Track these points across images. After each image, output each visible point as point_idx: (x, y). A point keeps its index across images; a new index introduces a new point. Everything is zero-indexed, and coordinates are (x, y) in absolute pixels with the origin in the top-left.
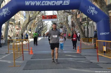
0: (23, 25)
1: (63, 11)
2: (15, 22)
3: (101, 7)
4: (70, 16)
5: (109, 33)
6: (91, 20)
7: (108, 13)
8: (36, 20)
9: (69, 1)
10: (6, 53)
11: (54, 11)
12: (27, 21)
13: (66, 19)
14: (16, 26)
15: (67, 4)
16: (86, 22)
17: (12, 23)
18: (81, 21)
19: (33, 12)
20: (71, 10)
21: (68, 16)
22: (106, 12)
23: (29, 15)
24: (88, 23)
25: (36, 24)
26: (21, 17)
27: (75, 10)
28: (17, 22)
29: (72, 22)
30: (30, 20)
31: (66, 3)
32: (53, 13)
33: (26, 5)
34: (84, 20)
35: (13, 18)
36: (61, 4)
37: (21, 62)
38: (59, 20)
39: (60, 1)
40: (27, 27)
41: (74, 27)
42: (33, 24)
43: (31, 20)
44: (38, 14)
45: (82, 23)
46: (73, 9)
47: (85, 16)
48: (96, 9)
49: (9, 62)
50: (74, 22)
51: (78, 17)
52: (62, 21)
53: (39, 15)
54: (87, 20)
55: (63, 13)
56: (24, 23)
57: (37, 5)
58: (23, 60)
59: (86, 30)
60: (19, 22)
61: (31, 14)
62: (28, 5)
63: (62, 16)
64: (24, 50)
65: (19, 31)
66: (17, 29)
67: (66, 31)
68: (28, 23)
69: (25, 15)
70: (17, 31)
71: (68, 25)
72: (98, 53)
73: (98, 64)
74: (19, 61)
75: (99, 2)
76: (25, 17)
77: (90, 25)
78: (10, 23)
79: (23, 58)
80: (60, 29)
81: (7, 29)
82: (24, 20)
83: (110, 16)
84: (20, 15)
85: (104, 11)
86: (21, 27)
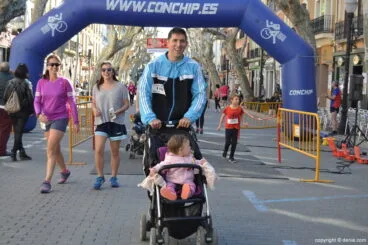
0: (101, 58)
1: (202, 29)
2: (80, 50)
3: (297, 24)
4: (219, 41)
5: (311, 91)
7: (314, 41)
8: (133, 49)
9: (217, 5)
12: (110, 50)
13: (207, 50)
14: (81, 61)
15: (211, 13)
16: (257, 59)
17: (72, 52)
18: (245, 56)
19: (126, 27)
20: (221, 28)
21: (214, 44)
22: (307, 38)
23: (116, 35)
24: (262, 63)
25: (133, 57)
26: (95, 38)
27: (230, 29)
28: (85, 52)
29: (224, 58)
30: (118, 46)
31: (209, 10)
34: (253, 54)
35: (74, 39)
36: (195, 12)
39: (194, 5)
41: (228, 71)
42: (124, 58)
43: (121, 48)
44: (139, 32)
45: (248, 62)
46: (226, 25)
47: (255, 46)
48: (284, 29)
50: (227, 57)
51: (239, 46)
52: (199, 54)
53: (141, 37)
54: (260, 53)
55: (202, 33)
56: (103, 55)
57: (135, 10)
59: (257, 79)
60: (90, 51)
61: (121, 32)
62: (113, 9)
63: (198, 42)
65: (87, 73)
66: (83, 69)
68: (112, 55)
69: (105, 34)
70: (83, 73)
71: (213, 65)
72: (280, 141)
73: (278, 170)
75: (291, 12)
76: (105, 39)
77: (267, 68)
78: (66, 53)
79: (92, 144)
82: (102, 46)
83: (318, 46)
84: (92, 31)
85: (302, 35)
86: (95, 64)
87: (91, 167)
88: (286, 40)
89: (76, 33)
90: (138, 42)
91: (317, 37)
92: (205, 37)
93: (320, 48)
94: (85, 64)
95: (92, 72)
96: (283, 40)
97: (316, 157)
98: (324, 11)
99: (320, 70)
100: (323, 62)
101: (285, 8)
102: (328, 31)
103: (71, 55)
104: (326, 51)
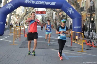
0: (22, 16)
1: (50, 9)
2: (16, 14)
3: (77, 9)
5: (80, 27)
6: (69, 17)
7: (81, 13)
10: (8, 35)
11: (44, 9)
13: (51, 15)
14: (16, 17)
16: (65, 18)
17: (14, 14)
18: (62, 17)
19: (29, 8)
20: (55, 9)
21: (53, 13)
22: (79, 12)
23: (26, 10)
27: (58, 9)
29: (56, 17)
30: (27, 13)
34: (64, 16)
35: (15, 11)
37: (18, 42)
40: (24, 18)
41: (57, 21)
42: (28, 16)
44: (33, 9)
45: (62, 19)
46: (57, 8)
47: (65, 14)
48: (73, 10)
49: (10, 41)
50: (57, 17)
51: (60, 14)
52: (49, 16)
53: (33, 11)
54: (66, 16)
56: (22, 15)
58: (20, 41)
60: (19, 14)
61: (28, 9)
63: (49, 12)
64: (21, 34)
68: (25, 15)
69: (23, 9)
70: (17, 20)
71: (53, 19)
72: (72, 40)
73: (71, 48)
74: (17, 41)
75: (75, 5)
76: (23, 11)
78: (12, 14)
81: (10, 18)
82: (22, 13)
83: (82, 15)
84: (20, 9)
85: (78, 11)
86: (20, 18)
87: (20, 46)
88: (74, 13)
89: (16, 9)
91: (82, 12)
92: (51, 11)
94: (17, 18)
95: (19, 20)
97: (82, 45)
98: (84, 5)
99: (82, 21)
100: (83, 19)
101: (73, 4)
102: (85, 11)
103: (14, 15)
104: (84, 16)
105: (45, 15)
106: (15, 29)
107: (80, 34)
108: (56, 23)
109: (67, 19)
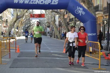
0: (11, 23)
1: (51, 10)
2: (3, 20)
3: (88, 8)
4: (58, 15)
5: (95, 34)
6: (79, 21)
7: (96, 15)
8: (24, 19)
11: (42, 10)
12: (15, 19)
13: (53, 19)
15: (55, 4)
16: (73, 22)
18: (68, 21)
19: (21, 10)
20: (59, 10)
21: (56, 16)
22: (93, 13)
23: (17, 13)
25: (24, 22)
26: (9, 14)
27: (62, 10)
28: (5, 20)
29: (60, 22)
30: (18, 18)
31: (55, 3)
32: (41, 12)
33: (15, 2)
34: (71, 20)
35: (1, 15)
36: (49, 3)
37: (7, 60)
38: (46, 19)
40: (15, 25)
41: (62, 27)
42: (20, 22)
43: (20, 18)
44: (26, 12)
45: (69, 23)
46: (60, 9)
47: (72, 16)
48: (84, 10)
50: (61, 22)
51: (66, 17)
52: (50, 21)
53: (27, 14)
54: (74, 20)
55: (51, 12)
56: (12, 21)
57: (25, 3)
58: (10, 58)
60: (7, 19)
61: (19, 12)
62: (17, 2)
63: (49, 16)
64: (11, 48)
65: (6, 28)
66: (4, 27)
67: (53, 30)
68: (15, 21)
69: (12, 13)
70: (4, 29)
71: (56, 25)
75: (86, 3)
76: (13, 15)
77: (77, 26)
79: (9, 56)
80: (48, 28)
82: (12, 18)
83: (97, 17)
84: (7, 12)
85: (91, 12)
86: (9, 25)
87: (9, 65)
88: (85, 14)
89: (1, 13)
90: (26, 16)
91: (96, 13)
92: (52, 14)
93: (98, 17)
95: (7, 28)
96: (84, 14)
97: (99, 59)
98: (99, 3)
99: (98, 26)
100: (99, 23)
101: (84, 2)
102: (101, 11)
104: (100, 18)
105: (45, 20)
106: (2, 42)
107: (96, 43)
108: (60, 30)
109: (75, 24)
